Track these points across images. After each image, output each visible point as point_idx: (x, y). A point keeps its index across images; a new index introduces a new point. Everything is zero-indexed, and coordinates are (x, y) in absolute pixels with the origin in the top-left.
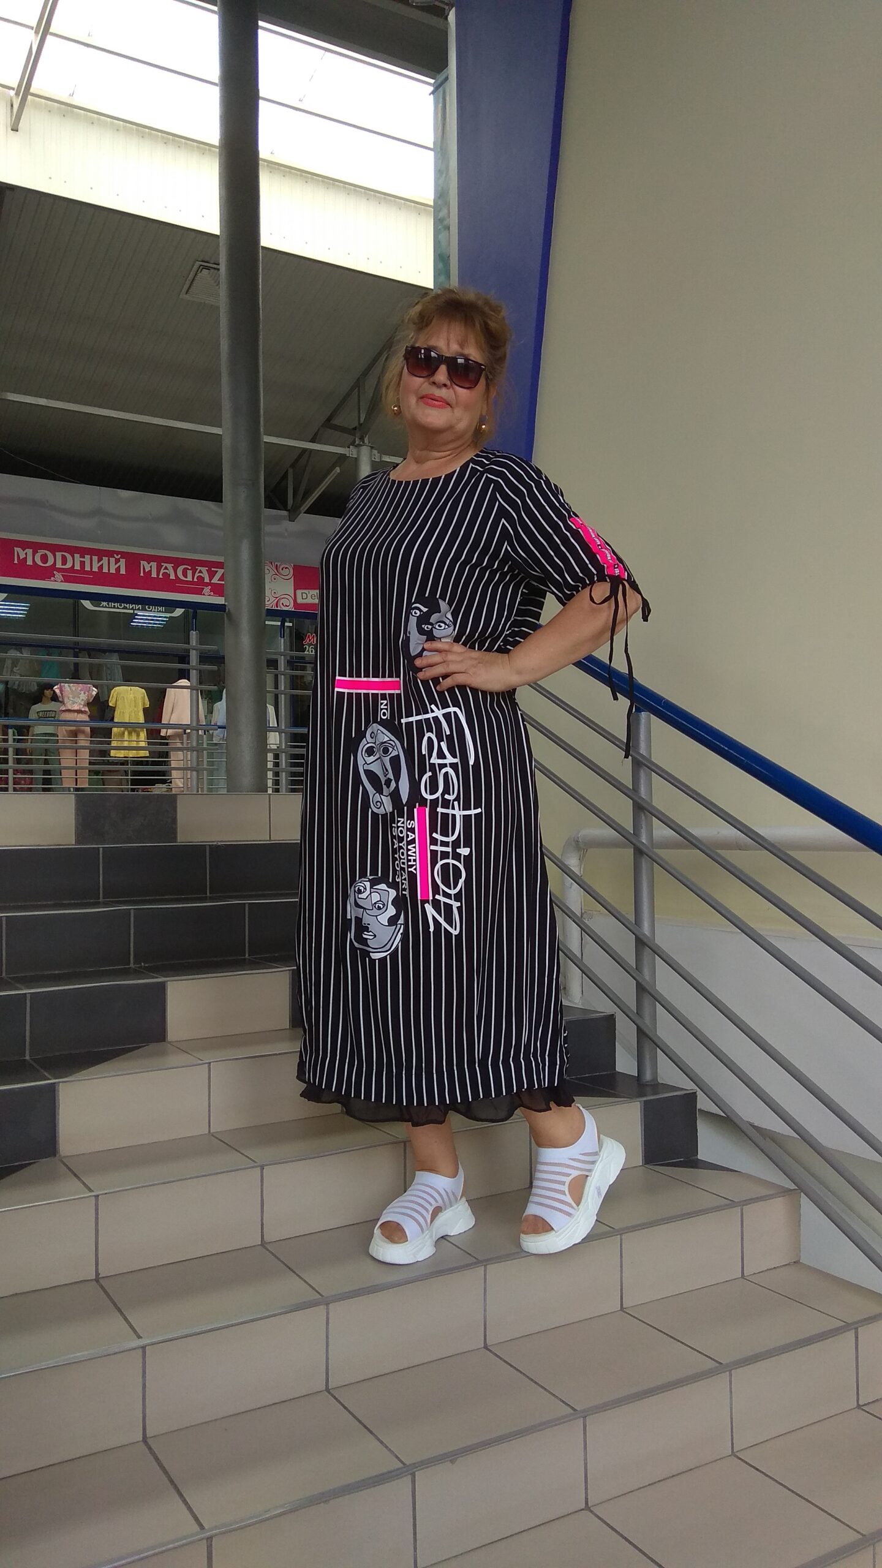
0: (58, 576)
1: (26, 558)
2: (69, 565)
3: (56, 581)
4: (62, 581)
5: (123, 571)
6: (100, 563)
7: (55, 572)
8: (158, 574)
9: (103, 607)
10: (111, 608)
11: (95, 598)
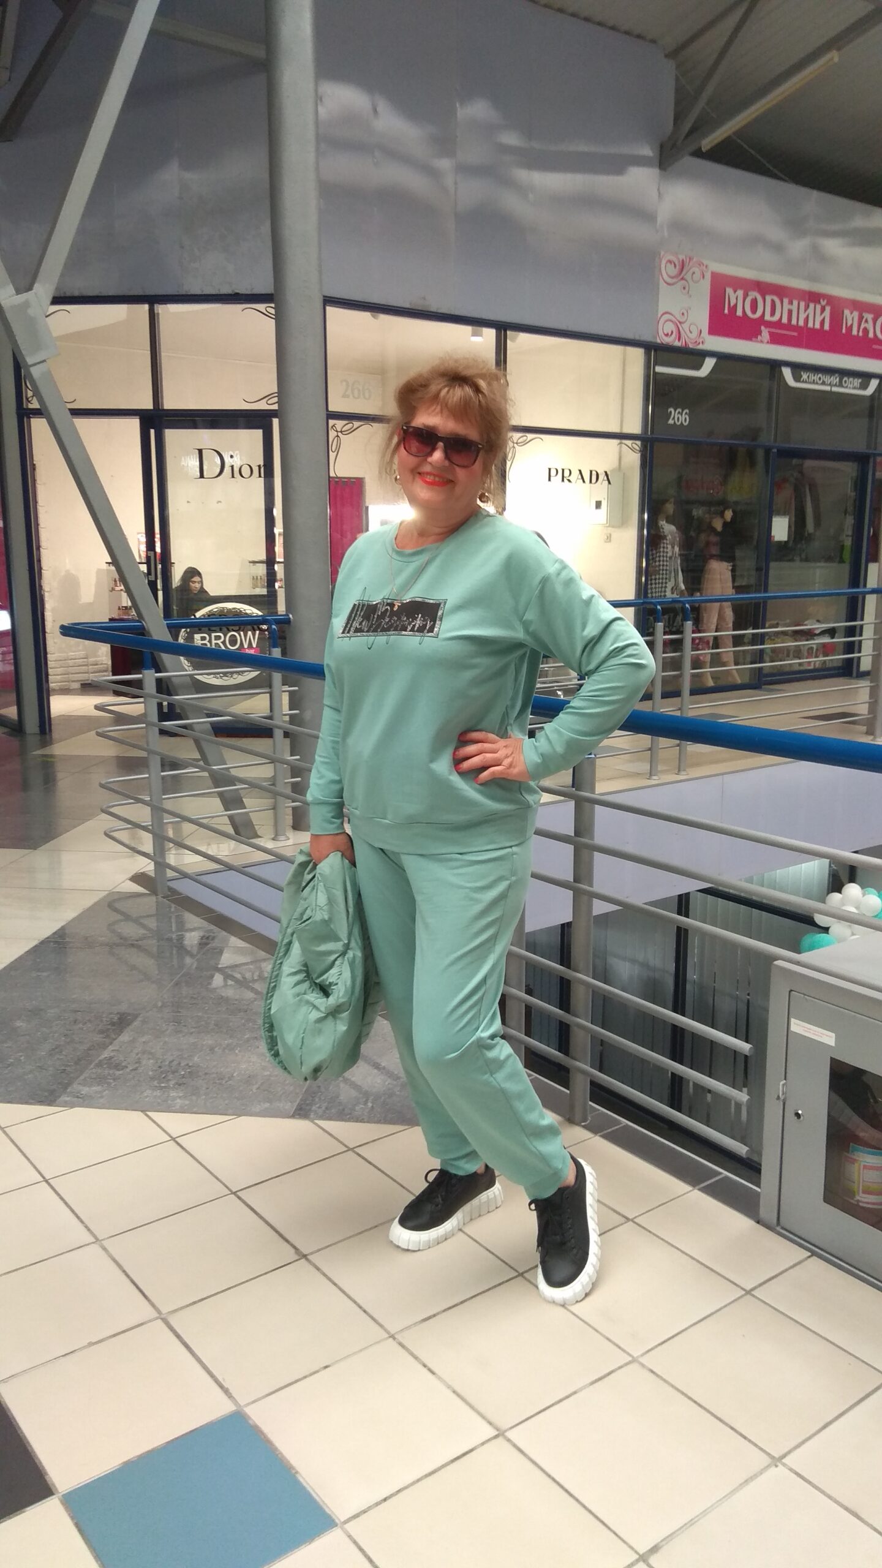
0: (765, 333)
1: (736, 306)
2: (776, 318)
3: (762, 342)
4: (768, 342)
5: (827, 327)
6: (807, 313)
7: (763, 328)
8: (858, 331)
9: (803, 382)
10: (810, 383)
11: (798, 368)
